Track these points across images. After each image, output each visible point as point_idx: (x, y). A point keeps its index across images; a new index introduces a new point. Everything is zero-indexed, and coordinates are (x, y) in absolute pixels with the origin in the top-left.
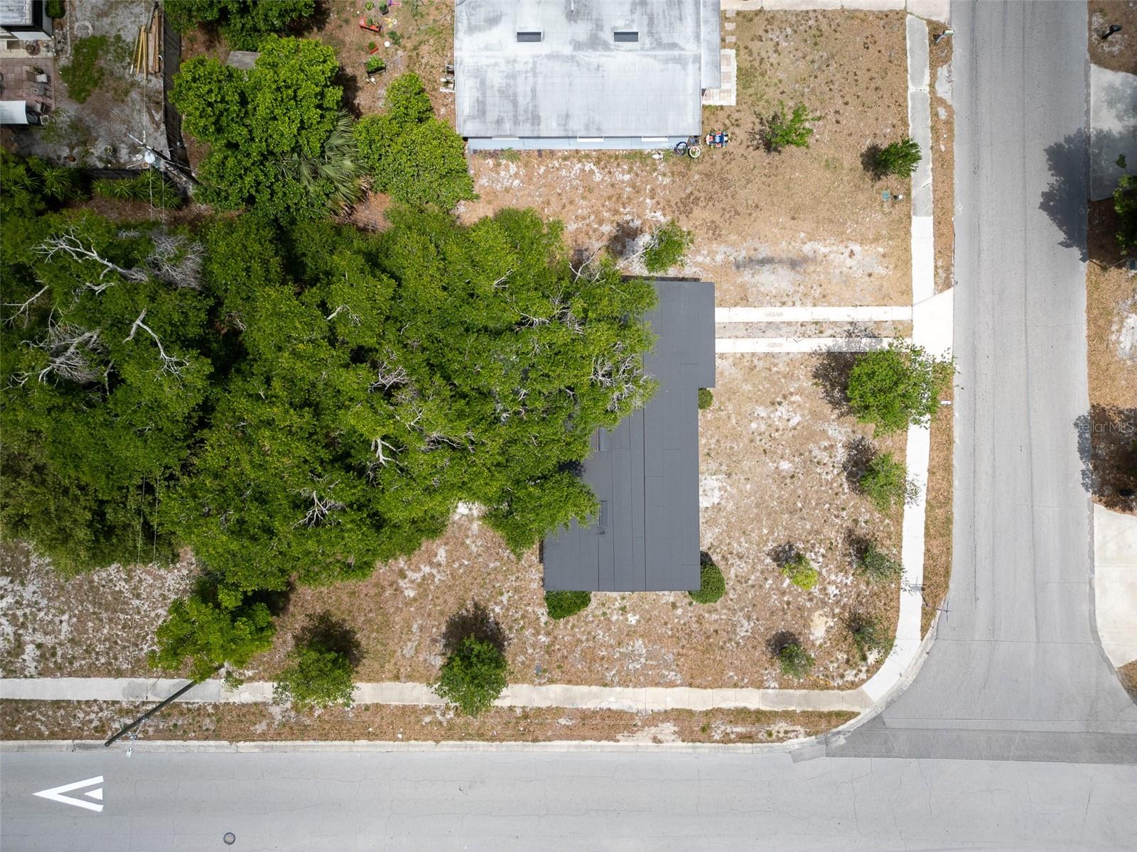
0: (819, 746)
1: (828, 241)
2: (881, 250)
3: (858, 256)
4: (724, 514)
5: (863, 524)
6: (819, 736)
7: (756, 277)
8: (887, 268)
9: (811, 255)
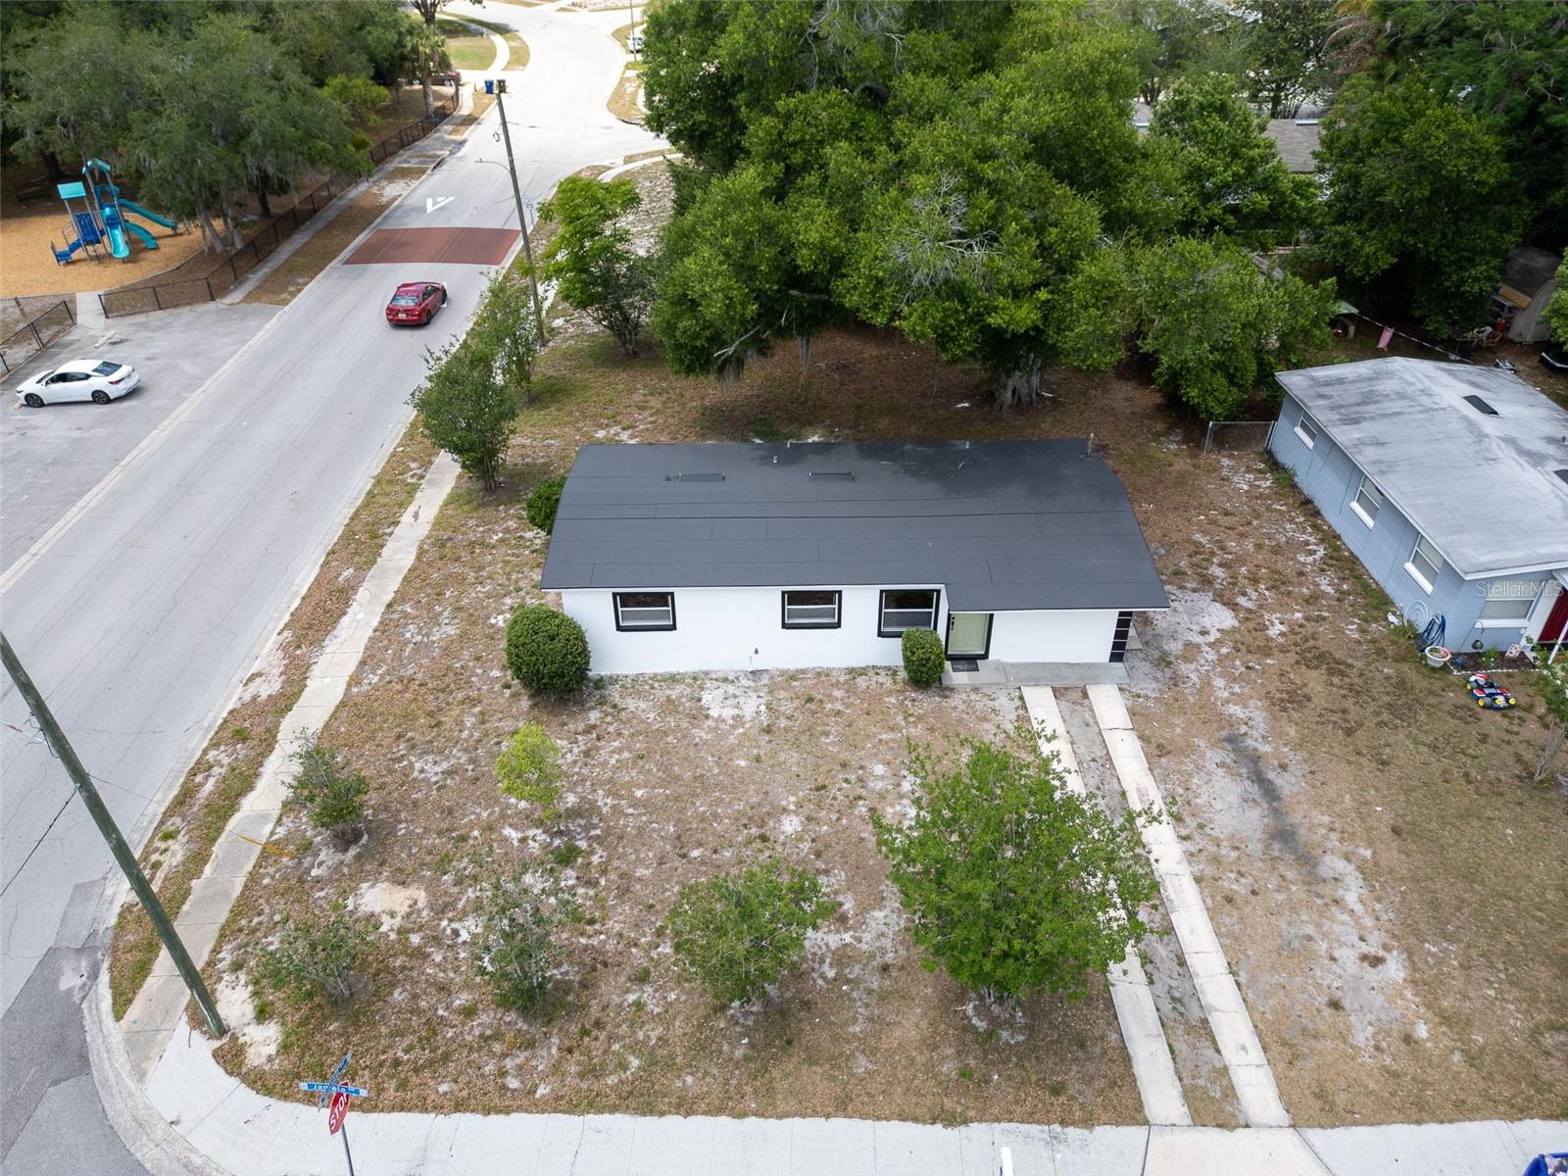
0: (85, 933)
1: (1378, 907)
2: (1422, 1031)
3: (1372, 975)
4: (684, 725)
5: (632, 998)
6: (110, 933)
7: (1220, 771)
8: (1377, 1048)
9: (1324, 871)
